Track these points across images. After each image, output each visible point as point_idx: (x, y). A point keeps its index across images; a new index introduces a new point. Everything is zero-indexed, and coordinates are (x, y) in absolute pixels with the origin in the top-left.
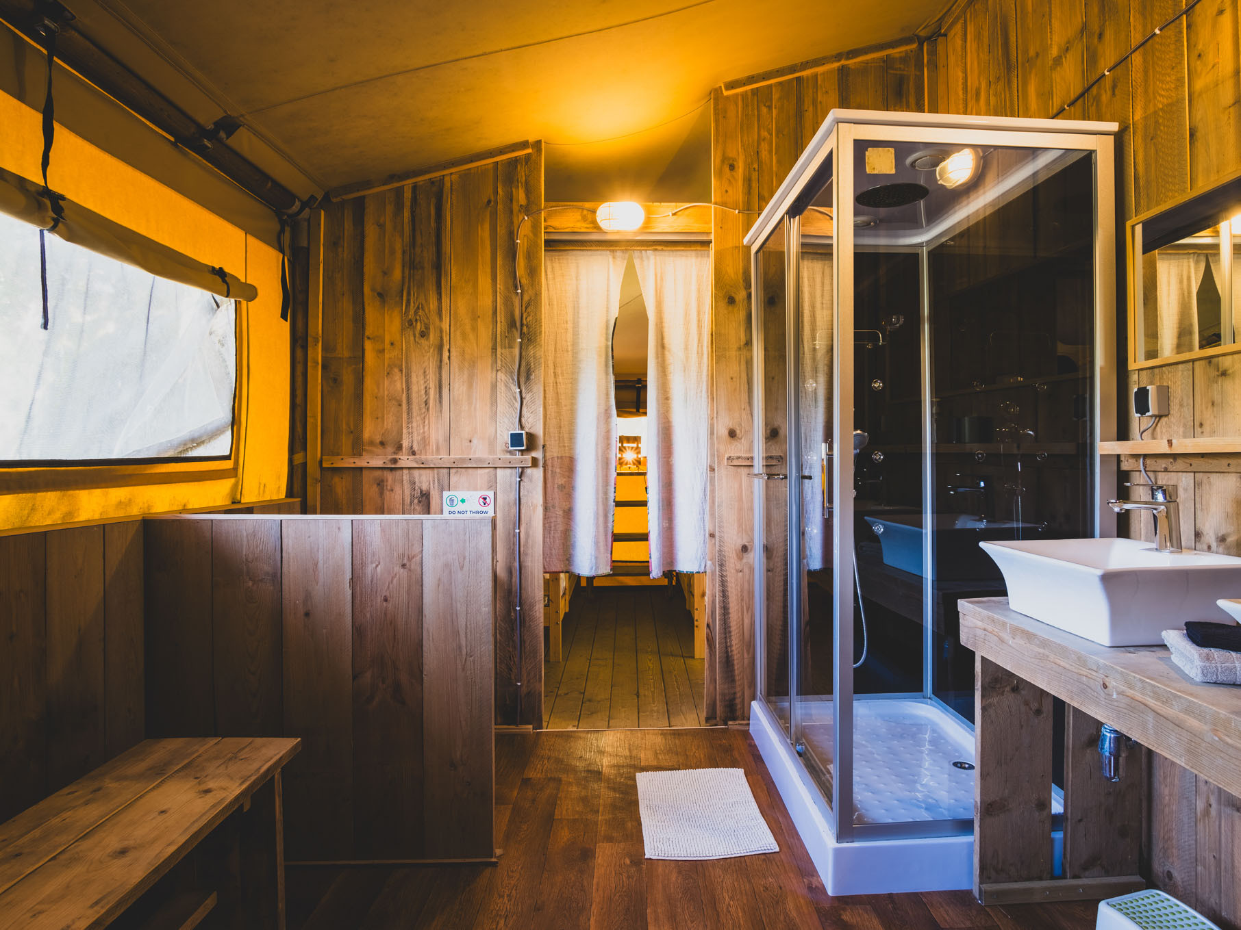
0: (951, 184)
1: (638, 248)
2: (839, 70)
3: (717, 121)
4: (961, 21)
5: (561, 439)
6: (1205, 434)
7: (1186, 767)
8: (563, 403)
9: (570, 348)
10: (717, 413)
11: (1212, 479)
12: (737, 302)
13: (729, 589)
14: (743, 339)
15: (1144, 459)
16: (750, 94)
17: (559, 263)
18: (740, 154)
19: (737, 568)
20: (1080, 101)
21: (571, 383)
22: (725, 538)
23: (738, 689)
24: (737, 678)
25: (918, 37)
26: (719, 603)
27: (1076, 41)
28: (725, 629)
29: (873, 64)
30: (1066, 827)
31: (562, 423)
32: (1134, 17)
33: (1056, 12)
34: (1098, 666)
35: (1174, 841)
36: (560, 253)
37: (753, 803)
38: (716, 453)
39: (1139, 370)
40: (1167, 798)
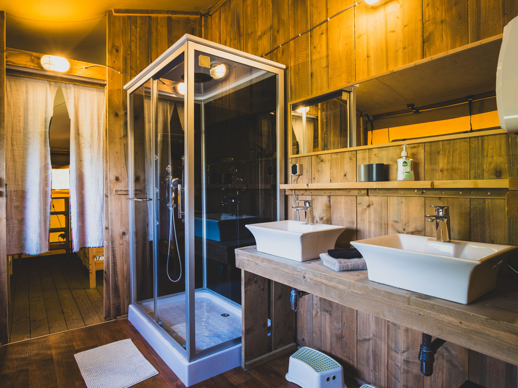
0: (216, 78)
1: (65, 82)
2: (167, 18)
3: (109, 26)
4: (218, 12)
5: (16, 181)
6: (315, 182)
7: (338, 303)
8: (17, 161)
9: (22, 131)
10: (109, 169)
11: (318, 197)
12: (119, 116)
13: (116, 254)
14: (122, 134)
15: (295, 191)
16: (126, 18)
17: (15, 83)
18: (121, 45)
19: (120, 243)
20: (269, 55)
21: (23, 150)
22: (114, 229)
23: (122, 300)
24: (121, 295)
25: (201, 14)
26: (111, 261)
27: (268, 31)
28: (115, 273)
29: (182, 20)
30: (272, 331)
31: (17, 172)
32: (291, 28)
33: (260, 18)
34: (302, 270)
35: (305, 327)
36: (15, 78)
37: (140, 354)
38: (109, 188)
39: (291, 158)
40: (302, 312)
